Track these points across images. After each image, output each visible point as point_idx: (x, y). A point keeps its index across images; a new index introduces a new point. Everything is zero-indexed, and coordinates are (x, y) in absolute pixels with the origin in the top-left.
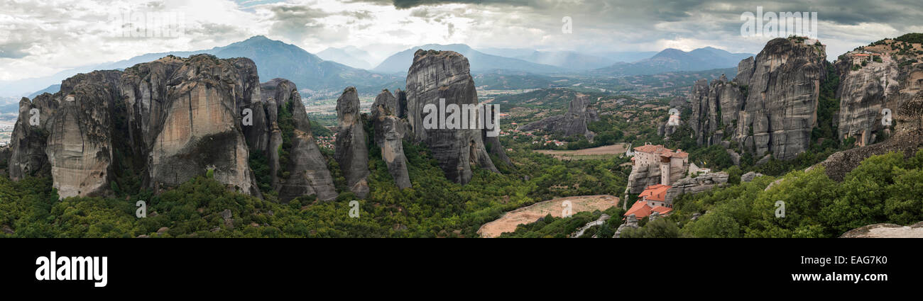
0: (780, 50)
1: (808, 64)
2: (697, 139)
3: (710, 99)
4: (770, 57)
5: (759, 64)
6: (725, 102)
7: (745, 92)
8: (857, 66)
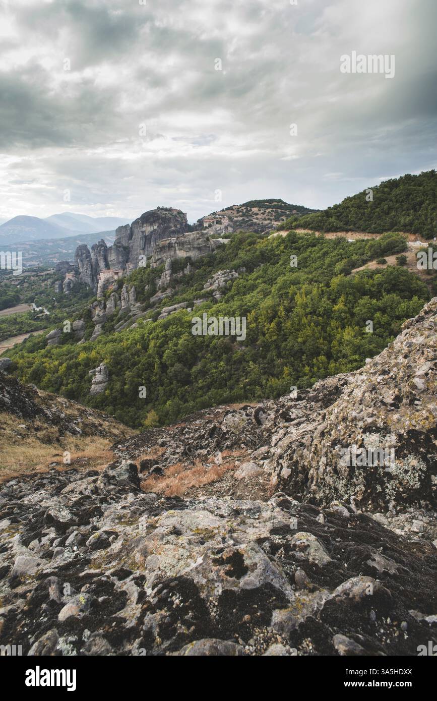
0: (152, 220)
1: (173, 228)
2: (92, 289)
3: (99, 258)
4: (145, 225)
5: (136, 231)
6: (112, 259)
7: (127, 250)
8: (206, 228)
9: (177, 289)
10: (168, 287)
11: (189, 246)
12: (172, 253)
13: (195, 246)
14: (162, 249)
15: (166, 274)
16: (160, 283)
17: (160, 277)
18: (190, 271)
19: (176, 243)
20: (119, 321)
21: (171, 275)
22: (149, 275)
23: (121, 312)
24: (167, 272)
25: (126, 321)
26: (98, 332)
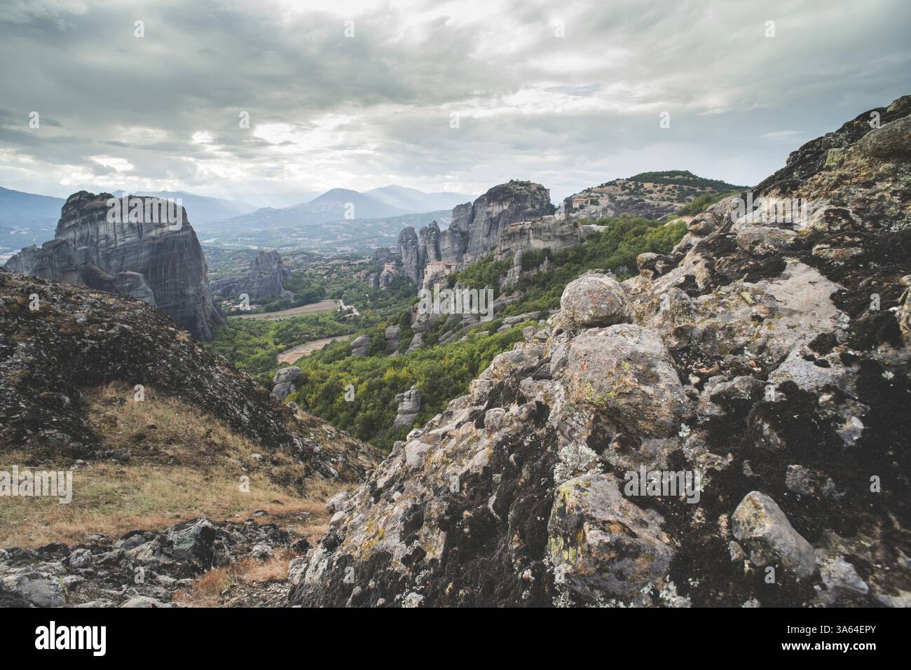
0: (501, 197)
1: (530, 209)
3: (428, 246)
4: (492, 204)
5: (479, 211)
6: (445, 247)
7: (465, 237)
8: (576, 209)
9: (528, 291)
10: (516, 288)
11: (548, 234)
12: (525, 242)
13: (557, 234)
14: (511, 236)
15: (514, 271)
16: (505, 282)
17: (506, 275)
18: (548, 269)
19: (530, 228)
20: (445, 331)
21: (521, 272)
22: (490, 270)
23: (449, 319)
24: (515, 268)
25: (455, 332)
26: (418, 343)
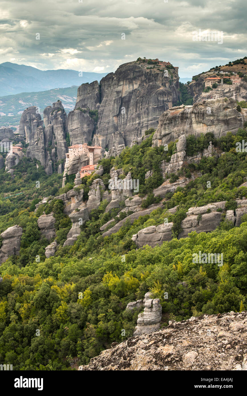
0: (131, 76)
1: (162, 88)
2: (44, 169)
5: (106, 89)
6: (74, 128)
7: (95, 117)
8: (209, 88)
9: (193, 177)
10: (181, 174)
11: (212, 118)
12: (187, 127)
13: (221, 118)
14: (172, 120)
15: (177, 157)
16: (168, 168)
17: (169, 160)
18: (213, 154)
19: (192, 112)
20: (106, 219)
21: (185, 157)
22: (151, 156)
23: (109, 207)
24: (179, 154)
25: (118, 220)
26: (77, 233)
